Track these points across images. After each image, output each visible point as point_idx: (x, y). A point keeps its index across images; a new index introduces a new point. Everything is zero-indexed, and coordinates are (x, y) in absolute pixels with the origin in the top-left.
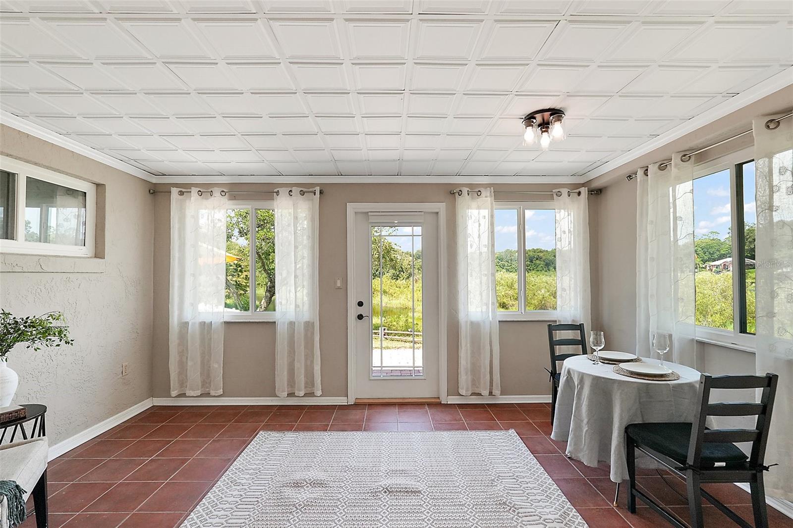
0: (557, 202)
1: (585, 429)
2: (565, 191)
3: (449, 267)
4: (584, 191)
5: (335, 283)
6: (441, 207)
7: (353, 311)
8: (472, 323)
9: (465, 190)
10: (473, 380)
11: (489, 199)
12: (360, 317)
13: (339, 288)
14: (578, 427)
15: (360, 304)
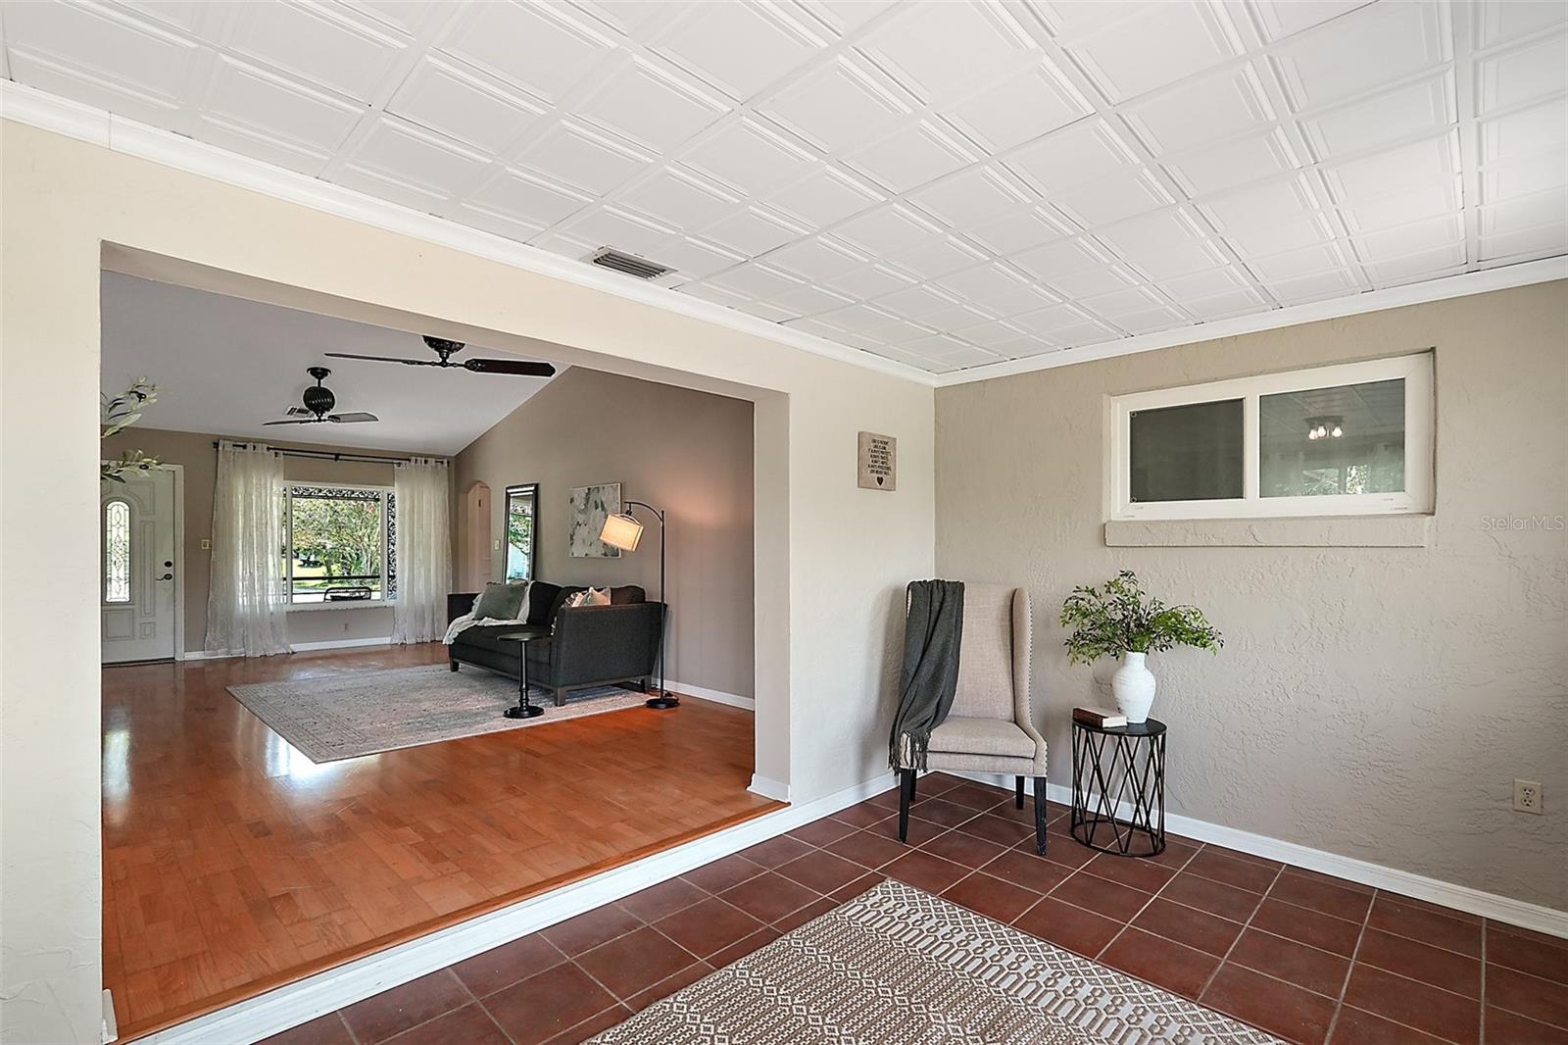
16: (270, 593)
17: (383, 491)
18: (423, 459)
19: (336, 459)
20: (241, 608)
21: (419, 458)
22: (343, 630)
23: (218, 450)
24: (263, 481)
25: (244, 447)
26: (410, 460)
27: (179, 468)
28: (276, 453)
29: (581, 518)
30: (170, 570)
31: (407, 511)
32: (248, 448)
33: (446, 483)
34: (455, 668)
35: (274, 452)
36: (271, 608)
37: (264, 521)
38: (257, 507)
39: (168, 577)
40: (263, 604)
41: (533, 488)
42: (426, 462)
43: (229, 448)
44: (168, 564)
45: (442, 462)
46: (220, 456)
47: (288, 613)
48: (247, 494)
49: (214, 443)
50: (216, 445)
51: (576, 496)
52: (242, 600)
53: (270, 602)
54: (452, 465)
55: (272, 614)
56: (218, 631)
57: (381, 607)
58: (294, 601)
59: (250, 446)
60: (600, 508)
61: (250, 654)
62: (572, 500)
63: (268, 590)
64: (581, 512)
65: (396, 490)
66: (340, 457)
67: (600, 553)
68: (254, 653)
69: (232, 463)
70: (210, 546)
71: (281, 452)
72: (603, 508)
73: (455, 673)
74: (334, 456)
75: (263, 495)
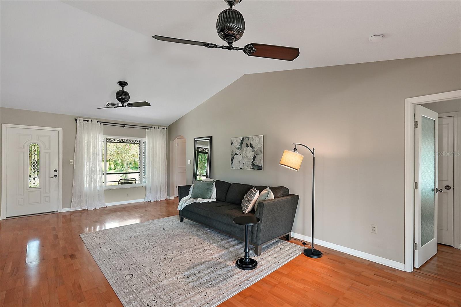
16: (98, 182)
17: (142, 140)
18: (157, 127)
19: (124, 126)
20: (86, 188)
21: (156, 127)
22: (126, 196)
23: (77, 122)
24: (95, 135)
25: (88, 121)
26: (152, 127)
27: (60, 130)
28: (100, 124)
29: (238, 151)
30: (56, 173)
31: (151, 148)
32: (89, 121)
33: (166, 137)
34: (182, 220)
35: (99, 123)
36: (98, 188)
37: (95, 152)
38: (93, 146)
39: (55, 176)
40: (95, 187)
41: (209, 138)
42: (158, 128)
43: (81, 121)
44: (56, 171)
45: (164, 128)
46: (78, 125)
47: (104, 190)
48: (89, 141)
49: (76, 119)
50: (76, 120)
51: (234, 141)
52: (86, 185)
53: (98, 186)
54: (167, 129)
55: (98, 191)
56: (76, 199)
57: (141, 187)
58: (107, 185)
59: (90, 121)
60: (250, 147)
61: (89, 209)
62: (232, 143)
63: (97, 181)
64: (239, 149)
65: (147, 140)
66: (126, 126)
67: (250, 168)
68: (91, 208)
69: (82, 128)
70: (74, 163)
71: (103, 123)
72: (252, 147)
73: (182, 223)
74: (123, 125)
75: (95, 141)
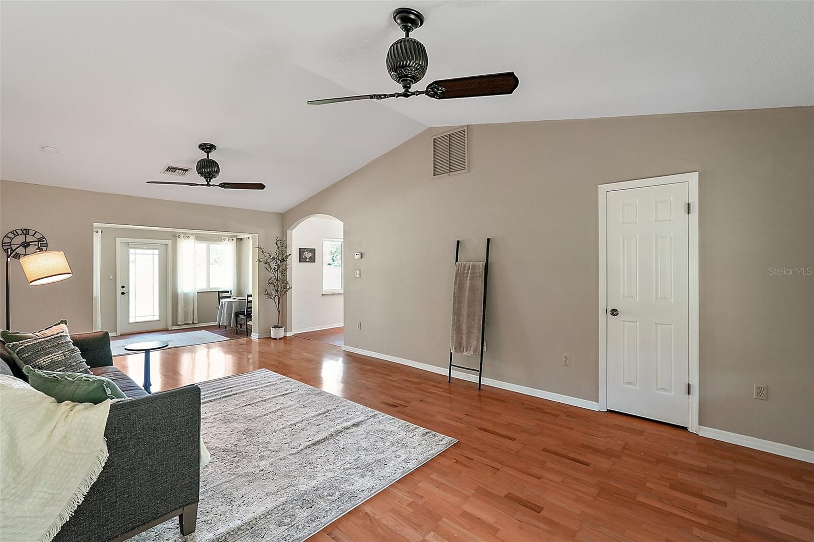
0: (224, 242)
1: (225, 316)
2: (227, 239)
3: (173, 269)
4: (235, 239)
5: (109, 277)
6: (169, 242)
7: (119, 290)
8: (184, 293)
9: (182, 236)
10: (185, 318)
11: (193, 240)
12: (123, 293)
13: (111, 279)
14: (224, 316)
15: (123, 287)
